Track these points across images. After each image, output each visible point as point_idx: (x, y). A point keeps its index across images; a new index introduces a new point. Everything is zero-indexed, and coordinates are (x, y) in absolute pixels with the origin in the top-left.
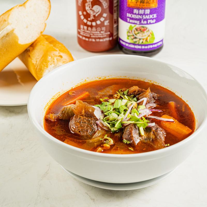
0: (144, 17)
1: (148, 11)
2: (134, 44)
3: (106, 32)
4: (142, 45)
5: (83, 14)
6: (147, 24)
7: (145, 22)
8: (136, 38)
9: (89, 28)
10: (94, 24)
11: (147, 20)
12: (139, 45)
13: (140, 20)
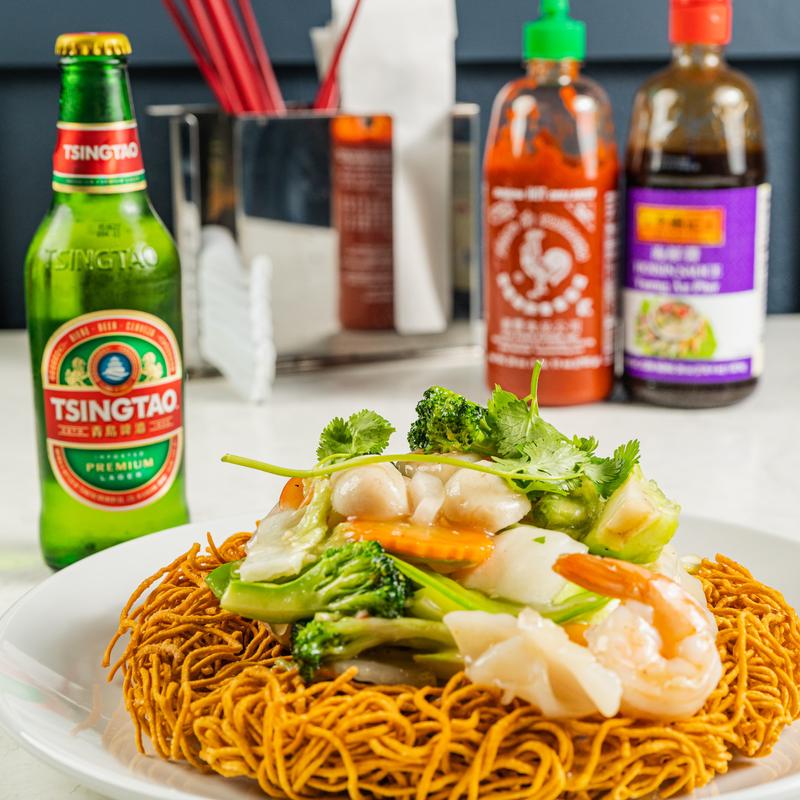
0: (685, 272)
1: (693, 254)
2: (655, 359)
3: (584, 335)
4: (676, 362)
5: (513, 283)
6: (691, 293)
7: (685, 288)
8: (657, 338)
9: (532, 326)
10: (546, 309)
11: (689, 280)
12: (667, 360)
13: (669, 280)
